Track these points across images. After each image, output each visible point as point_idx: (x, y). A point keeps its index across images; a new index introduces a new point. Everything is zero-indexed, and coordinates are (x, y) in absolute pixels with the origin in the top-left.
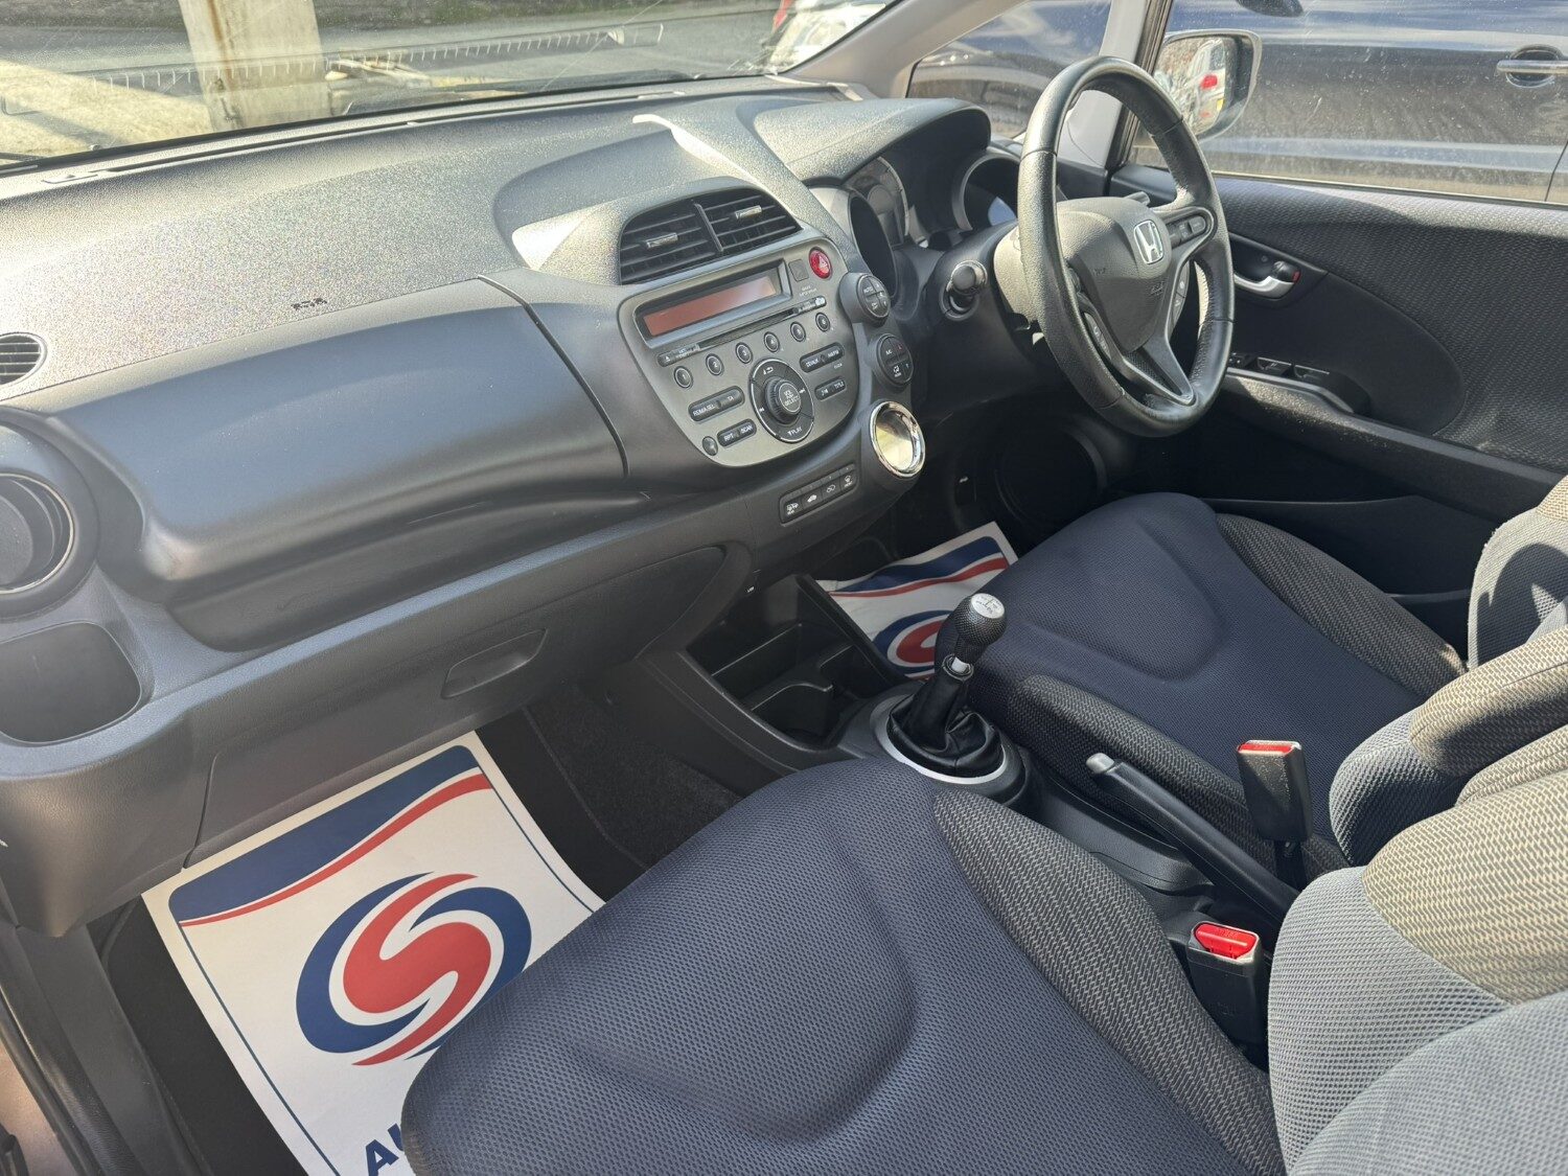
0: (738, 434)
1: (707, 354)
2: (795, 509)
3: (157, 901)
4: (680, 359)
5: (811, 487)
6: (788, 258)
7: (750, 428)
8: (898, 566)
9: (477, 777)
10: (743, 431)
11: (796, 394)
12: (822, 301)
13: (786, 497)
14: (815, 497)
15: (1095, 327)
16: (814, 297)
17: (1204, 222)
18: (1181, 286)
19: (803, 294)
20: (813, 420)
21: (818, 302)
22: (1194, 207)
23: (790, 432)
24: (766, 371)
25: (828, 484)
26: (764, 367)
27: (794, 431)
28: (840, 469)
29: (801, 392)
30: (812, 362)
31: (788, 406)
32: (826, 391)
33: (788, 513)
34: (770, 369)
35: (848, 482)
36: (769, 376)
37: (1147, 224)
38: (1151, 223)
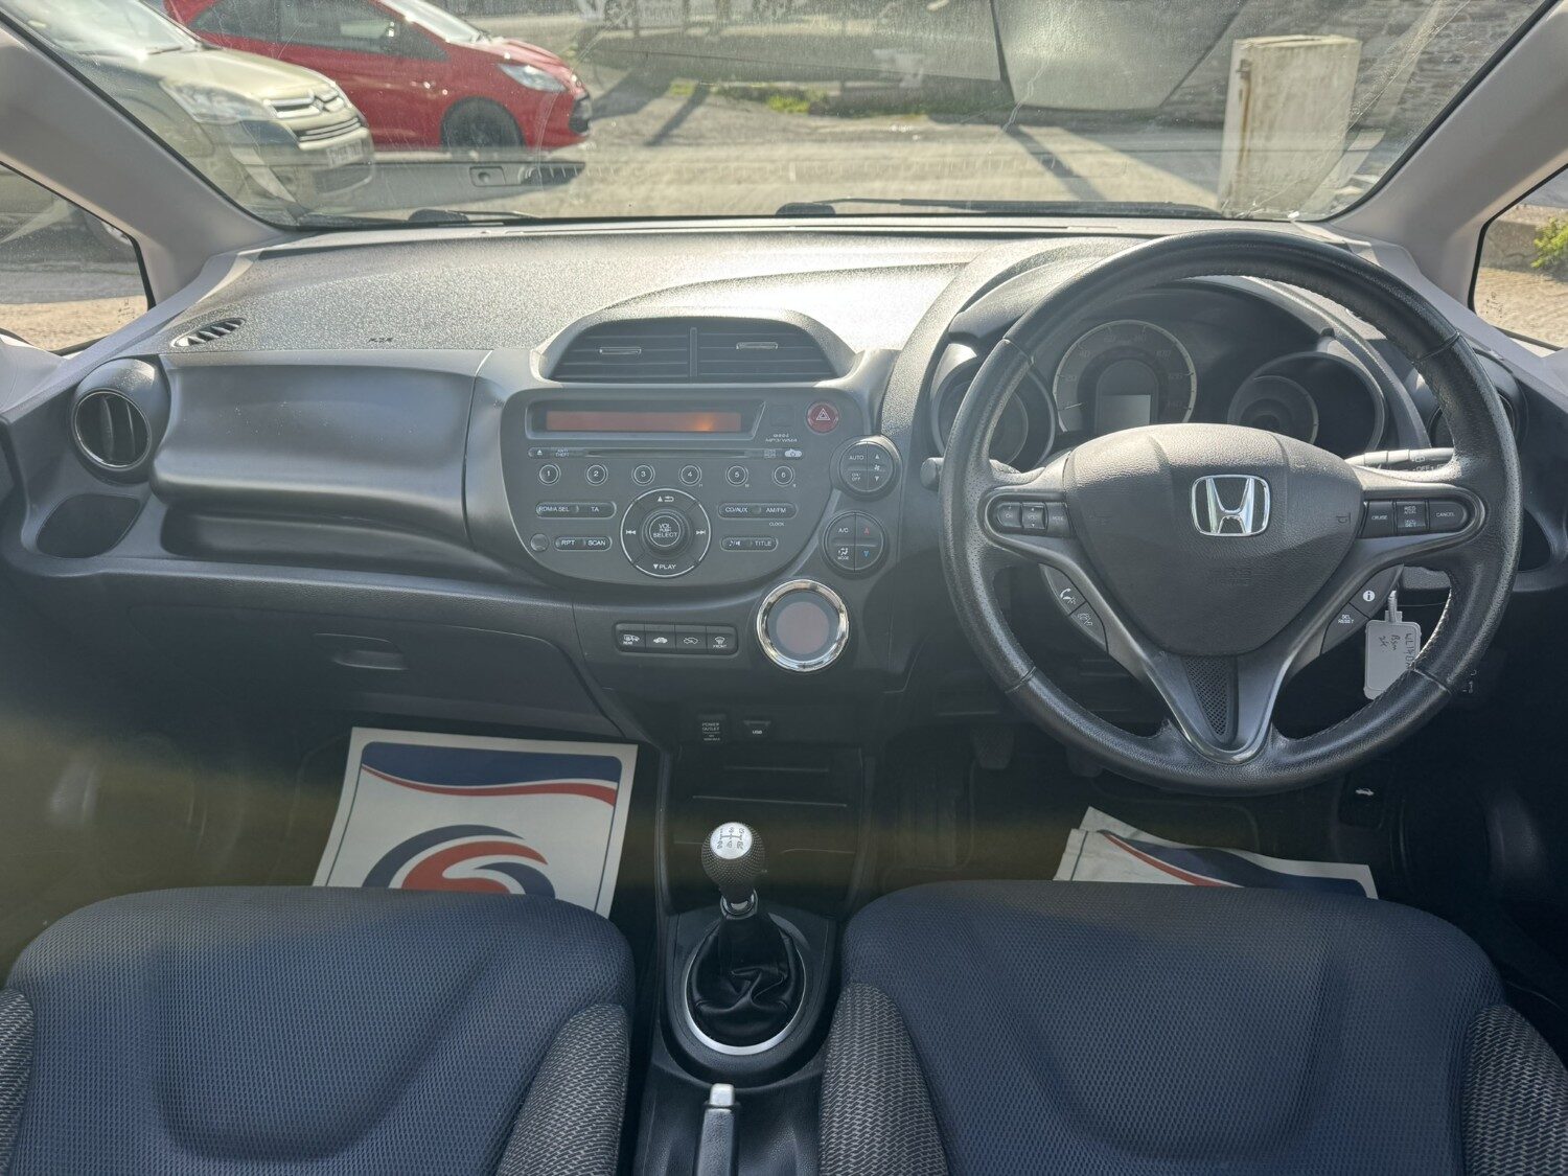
2: (634, 642)
3: (361, 738)
4: (554, 457)
5: (665, 628)
7: (601, 543)
8: (1226, 853)
9: (610, 790)
10: (591, 543)
11: (677, 531)
12: (798, 454)
13: (619, 627)
14: (665, 641)
15: (1069, 590)
16: (788, 447)
17: (1465, 515)
18: (1365, 596)
19: (771, 440)
20: (697, 565)
21: (788, 454)
22: (1453, 487)
23: (656, 566)
24: (664, 499)
25: (688, 635)
26: (663, 494)
27: (662, 566)
28: (707, 625)
29: (698, 533)
30: (738, 510)
31: (656, 539)
32: (738, 543)
33: (625, 643)
34: (670, 499)
35: (719, 644)
36: (663, 504)
37: (1245, 480)
38: (1256, 481)
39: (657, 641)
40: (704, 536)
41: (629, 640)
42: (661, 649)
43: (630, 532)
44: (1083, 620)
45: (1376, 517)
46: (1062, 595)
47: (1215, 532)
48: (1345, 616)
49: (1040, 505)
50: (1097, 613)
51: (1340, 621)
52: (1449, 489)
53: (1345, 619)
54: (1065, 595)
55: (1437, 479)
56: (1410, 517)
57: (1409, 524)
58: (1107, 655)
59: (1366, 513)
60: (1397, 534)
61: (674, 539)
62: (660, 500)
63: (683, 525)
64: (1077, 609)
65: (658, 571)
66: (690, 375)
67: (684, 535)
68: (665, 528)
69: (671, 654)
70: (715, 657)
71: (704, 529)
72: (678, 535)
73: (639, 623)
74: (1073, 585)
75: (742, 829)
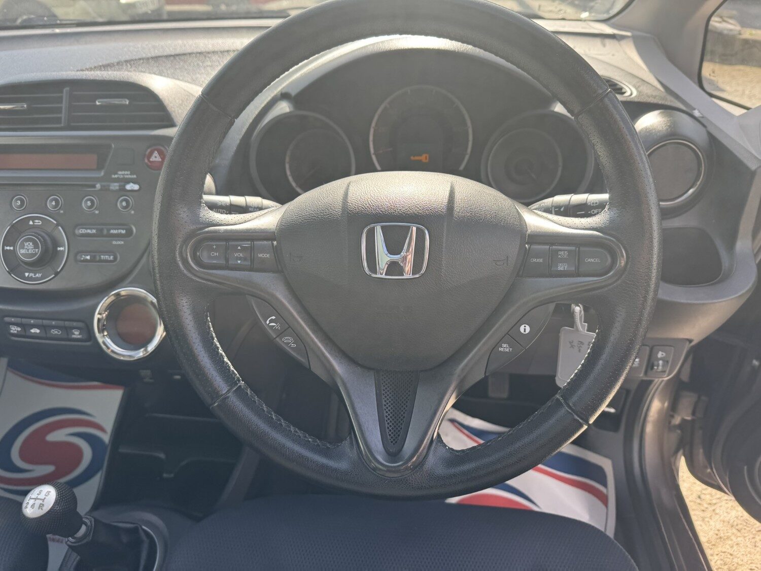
2: (17, 331)
5: (38, 322)
11: (38, 248)
12: (136, 187)
13: (7, 319)
14: (38, 331)
15: (274, 317)
16: (128, 181)
17: (609, 259)
18: (522, 329)
19: (116, 176)
20: (57, 274)
21: (129, 187)
22: (601, 235)
23: (27, 274)
24: (33, 222)
26: (33, 219)
27: (32, 275)
28: (65, 321)
29: (59, 249)
30: (89, 231)
31: (22, 254)
32: (88, 257)
33: (12, 331)
34: (38, 222)
35: (76, 334)
36: (34, 227)
37: (409, 227)
38: (418, 229)
39: (33, 331)
40: (63, 252)
41: (14, 329)
42: (34, 336)
43: (8, 248)
44: (288, 342)
45: (535, 260)
46: (268, 322)
47: (381, 274)
48: (504, 345)
49: (247, 244)
50: (299, 337)
51: (501, 349)
52: (597, 237)
53: (505, 348)
54: (271, 321)
55: (589, 226)
56: (563, 261)
57: (561, 267)
58: (308, 371)
59: (525, 255)
60: (552, 275)
61: (36, 254)
62: (31, 223)
63: (44, 243)
64: (281, 334)
65: (29, 279)
66: (62, 125)
67: (45, 252)
68: (29, 245)
69: (43, 341)
70: (79, 343)
71: (63, 245)
72: (38, 251)
73: (22, 317)
74: (278, 314)
75: (49, 492)
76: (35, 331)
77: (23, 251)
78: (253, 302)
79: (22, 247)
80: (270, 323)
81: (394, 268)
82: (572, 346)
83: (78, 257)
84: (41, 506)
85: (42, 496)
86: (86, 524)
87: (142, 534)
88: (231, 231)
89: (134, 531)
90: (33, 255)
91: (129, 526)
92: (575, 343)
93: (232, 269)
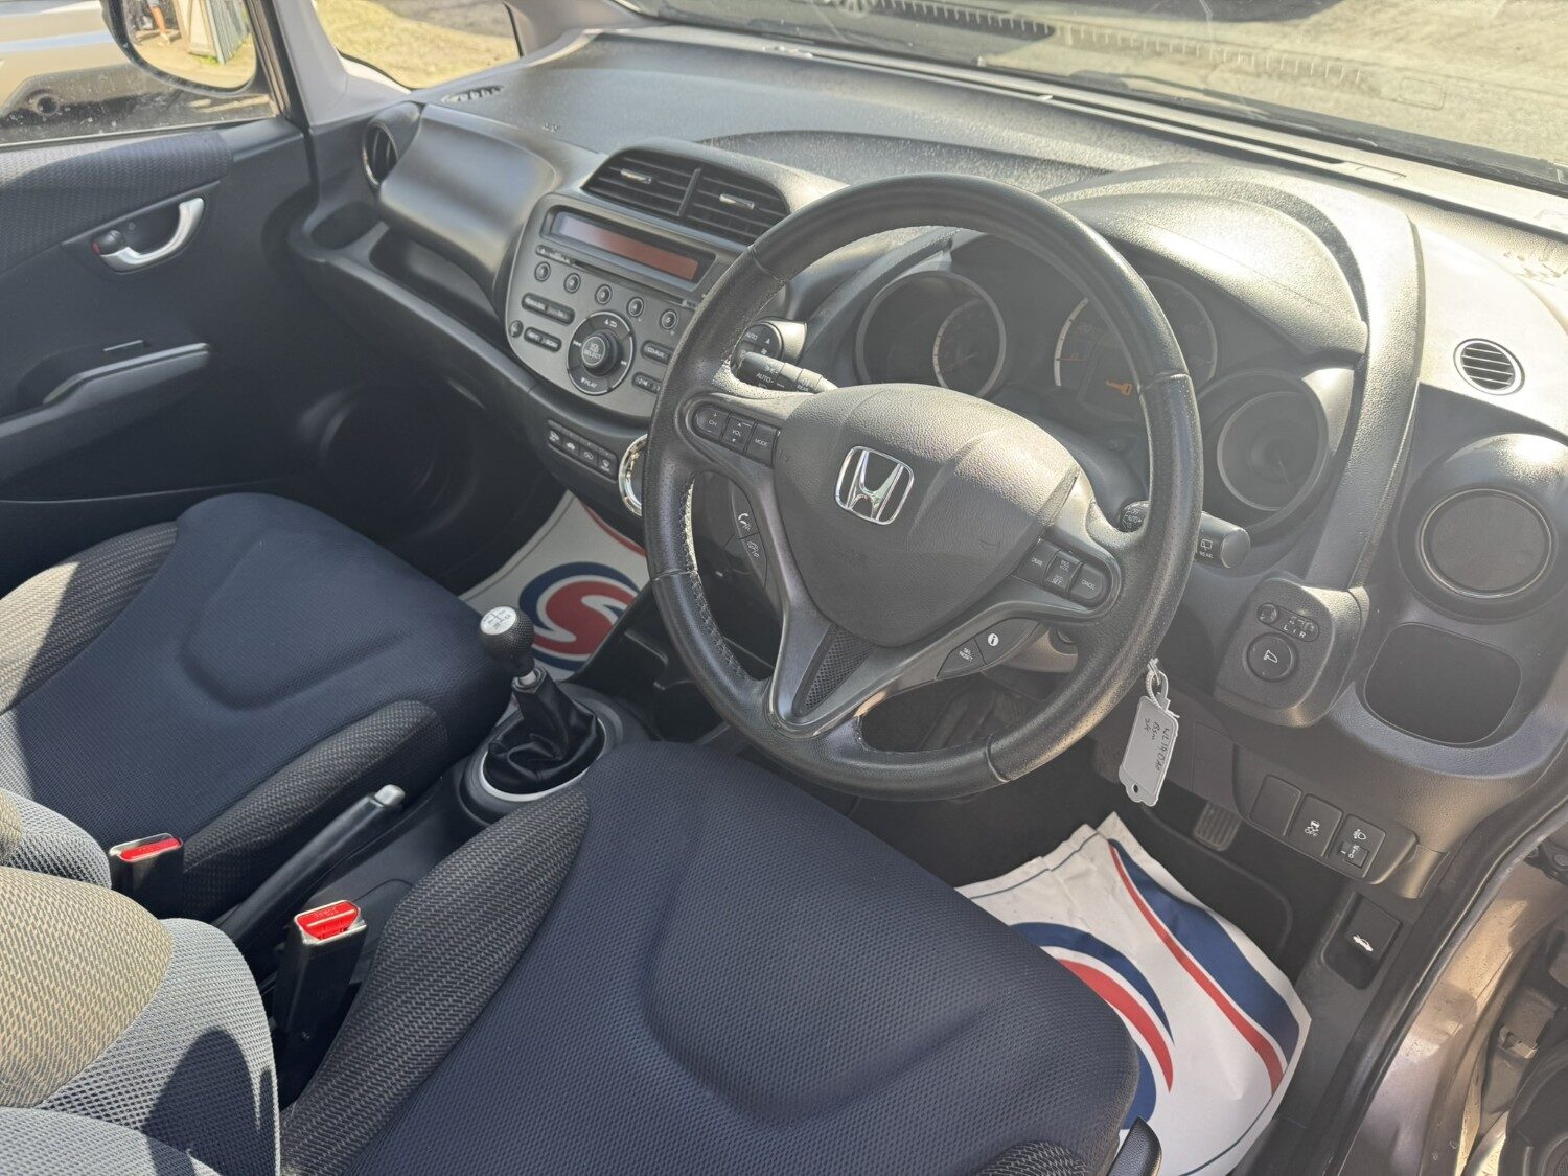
0: (541, 340)
1: (575, 271)
2: (556, 439)
4: (551, 259)
5: (577, 437)
6: (719, 257)
7: (554, 345)
10: (548, 342)
11: (602, 354)
13: (551, 423)
14: (573, 448)
15: (747, 515)
17: (1104, 590)
18: (990, 638)
20: (610, 390)
23: (583, 380)
24: (609, 323)
25: (589, 450)
26: (611, 318)
27: (588, 382)
28: (600, 446)
29: (622, 362)
30: (657, 353)
31: (586, 356)
32: (646, 383)
33: (551, 438)
34: (614, 324)
35: (605, 466)
36: (608, 327)
37: (896, 464)
39: (568, 445)
40: (625, 367)
41: (553, 436)
42: (568, 452)
43: (576, 344)
44: (752, 549)
45: (1035, 560)
46: (739, 518)
47: (849, 506)
48: (967, 651)
49: (749, 424)
50: (765, 547)
51: (962, 654)
53: (966, 654)
56: (1062, 573)
57: (1056, 580)
58: (763, 591)
59: (1031, 551)
60: (1044, 587)
61: (598, 360)
62: (607, 322)
63: (610, 350)
64: (748, 536)
65: (584, 386)
66: (678, 215)
67: (608, 360)
68: (595, 348)
69: (574, 461)
70: (605, 477)
71: (627, 360)
72: (601, 358)
73: (563, 426)
74: (752, 512)
75: (509, 616)
76: (570, 446)
77: (587, 352)
78: (732, 488)
79: (588, 347)
80: (742, 519)
81: (864, 505)
82: (1147, 728)
83: (637, 379)
84: (497, 625)
85: (502, 616)
86: (536, 674)
87: (593, 727)
88: (738, 404)
89: (587, 719)
90: (596, 360)
91: (586, 711)
92: (1151, 725)
93: (723, 445)
